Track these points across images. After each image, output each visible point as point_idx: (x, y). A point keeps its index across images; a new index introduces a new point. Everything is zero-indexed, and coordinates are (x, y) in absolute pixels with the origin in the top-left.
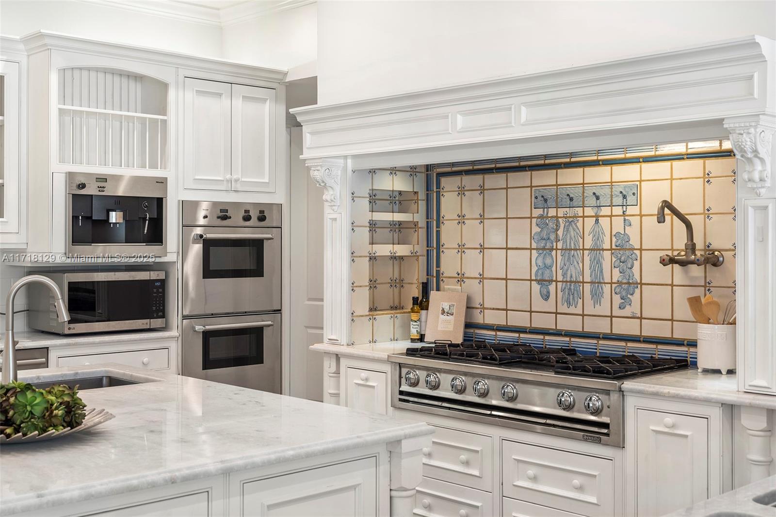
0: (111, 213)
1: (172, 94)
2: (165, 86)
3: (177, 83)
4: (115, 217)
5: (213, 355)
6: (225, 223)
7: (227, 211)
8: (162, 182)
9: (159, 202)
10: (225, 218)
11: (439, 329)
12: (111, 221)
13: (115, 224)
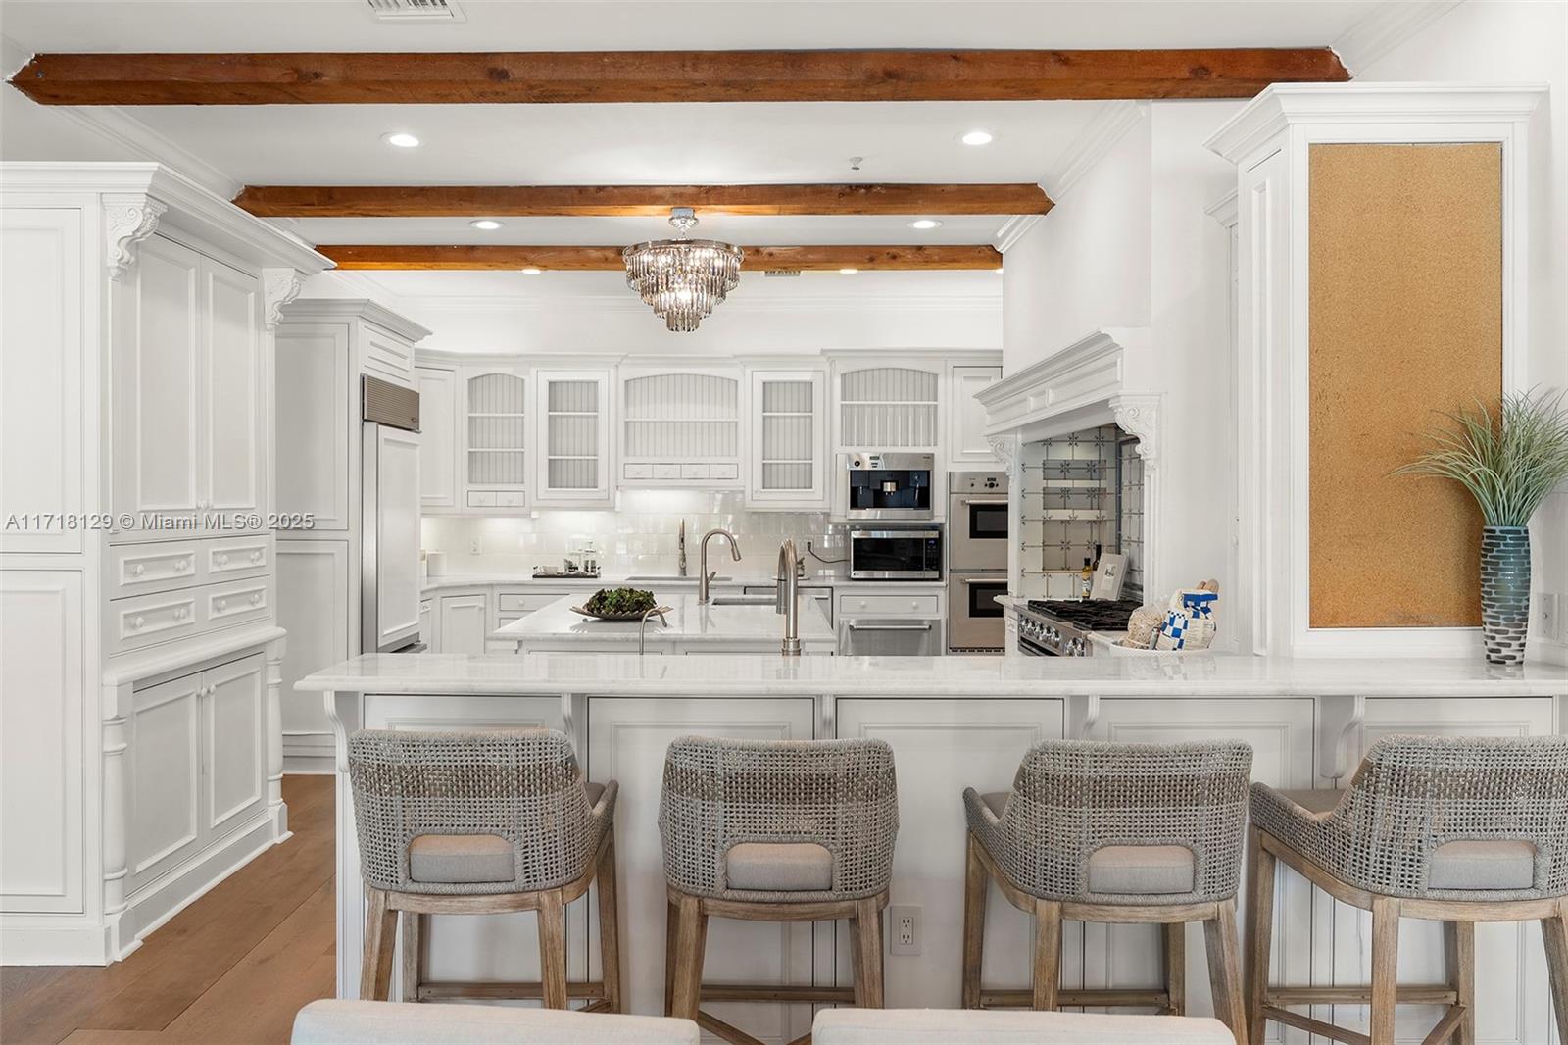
0: (885, 484)
1: (941, 382)
2: (936, 376)
3: (946, 374)
4: (889, 487)
5: (980, 606)
6: (994, 490)
7: (995, 480)
8: (930, 457)
9: (927, 475)
10: (992, 486)
11: (1102, 588)
12: (885, 490)
13: (889, 493)
